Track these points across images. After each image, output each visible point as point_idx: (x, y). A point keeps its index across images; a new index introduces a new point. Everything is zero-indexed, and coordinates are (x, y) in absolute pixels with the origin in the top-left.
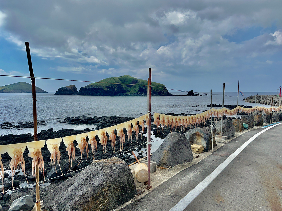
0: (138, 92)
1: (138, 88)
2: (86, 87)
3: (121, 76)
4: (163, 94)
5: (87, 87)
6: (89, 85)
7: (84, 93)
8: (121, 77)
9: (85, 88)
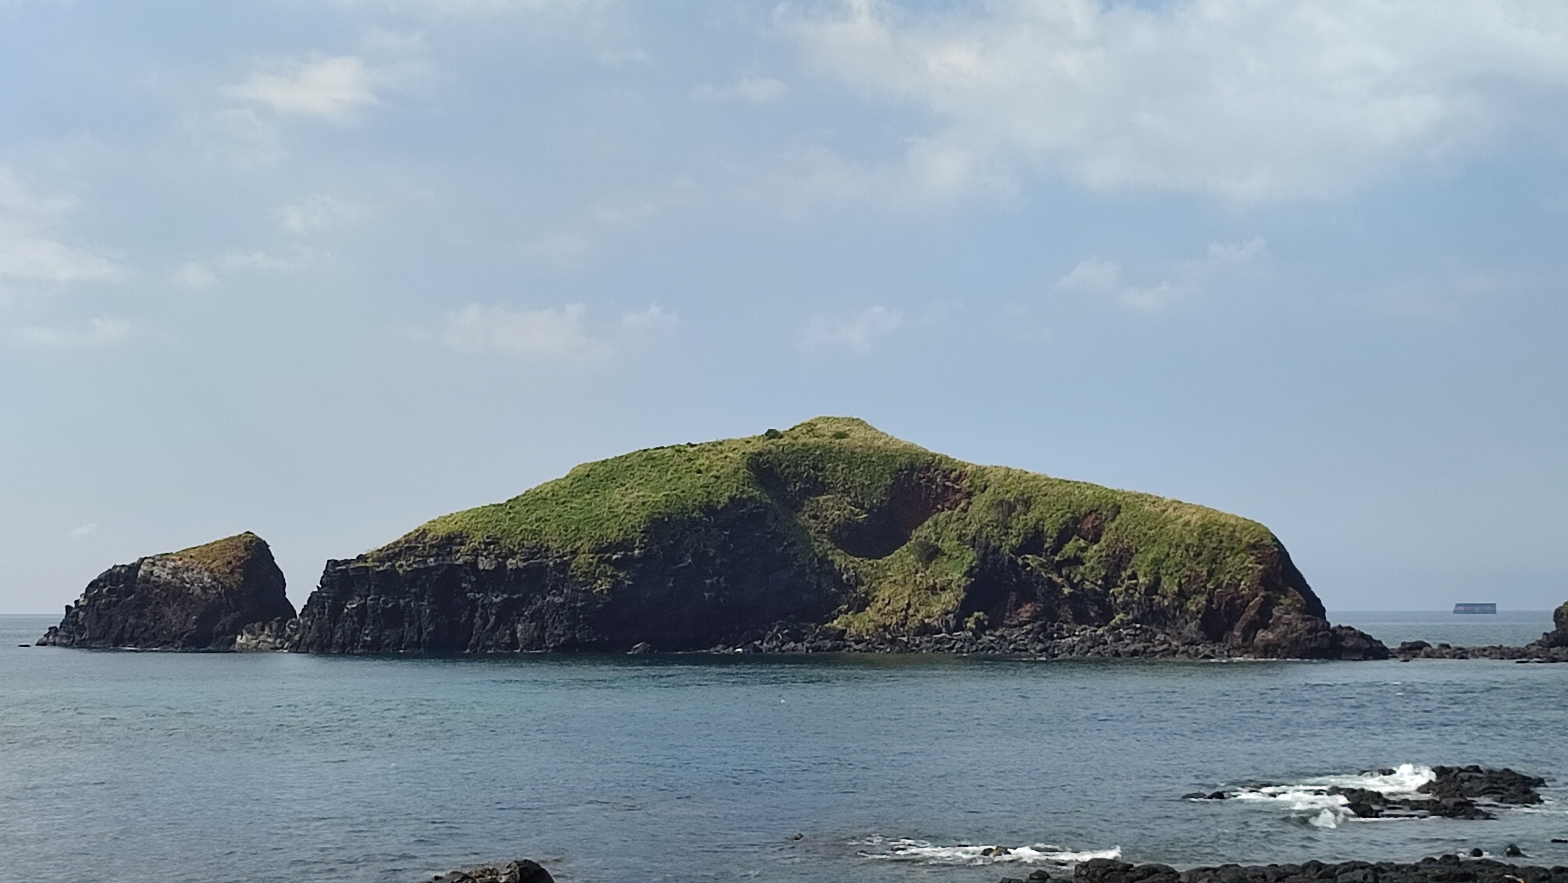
0: (965, 609)
1: (970, 556)
2: (382, 561)
3: (772, 434)
4: (1261, 634)
5: (397, 556)
6: (423, 533)
7: (362, 623)
8: (770, 445)
9: (370, 564)
